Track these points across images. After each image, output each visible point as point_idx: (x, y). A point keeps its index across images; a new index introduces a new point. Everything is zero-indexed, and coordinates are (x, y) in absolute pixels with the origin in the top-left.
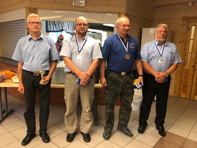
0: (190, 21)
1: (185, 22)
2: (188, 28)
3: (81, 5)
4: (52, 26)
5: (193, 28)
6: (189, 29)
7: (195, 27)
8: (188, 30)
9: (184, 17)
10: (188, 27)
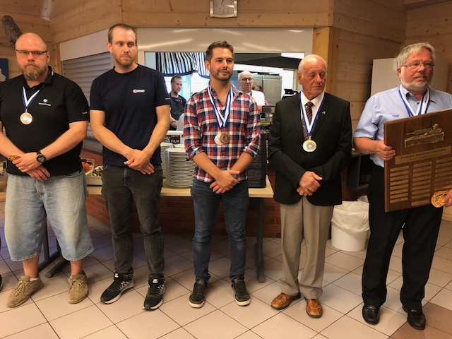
3: (228, 13)
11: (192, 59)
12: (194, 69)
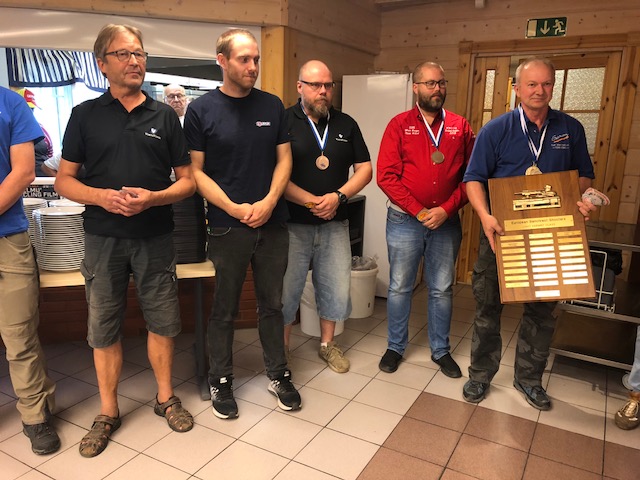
0: (480, 55)
1: (466, 58)
2: (477, 76)
4: (32, 66)
5: (491, 74)
6: (480, 79)
7: (496, 74)
8: (476, 80)
9: (464, 42)
10: (475, 73)
11: (72, 61)
12: (77, 76)
